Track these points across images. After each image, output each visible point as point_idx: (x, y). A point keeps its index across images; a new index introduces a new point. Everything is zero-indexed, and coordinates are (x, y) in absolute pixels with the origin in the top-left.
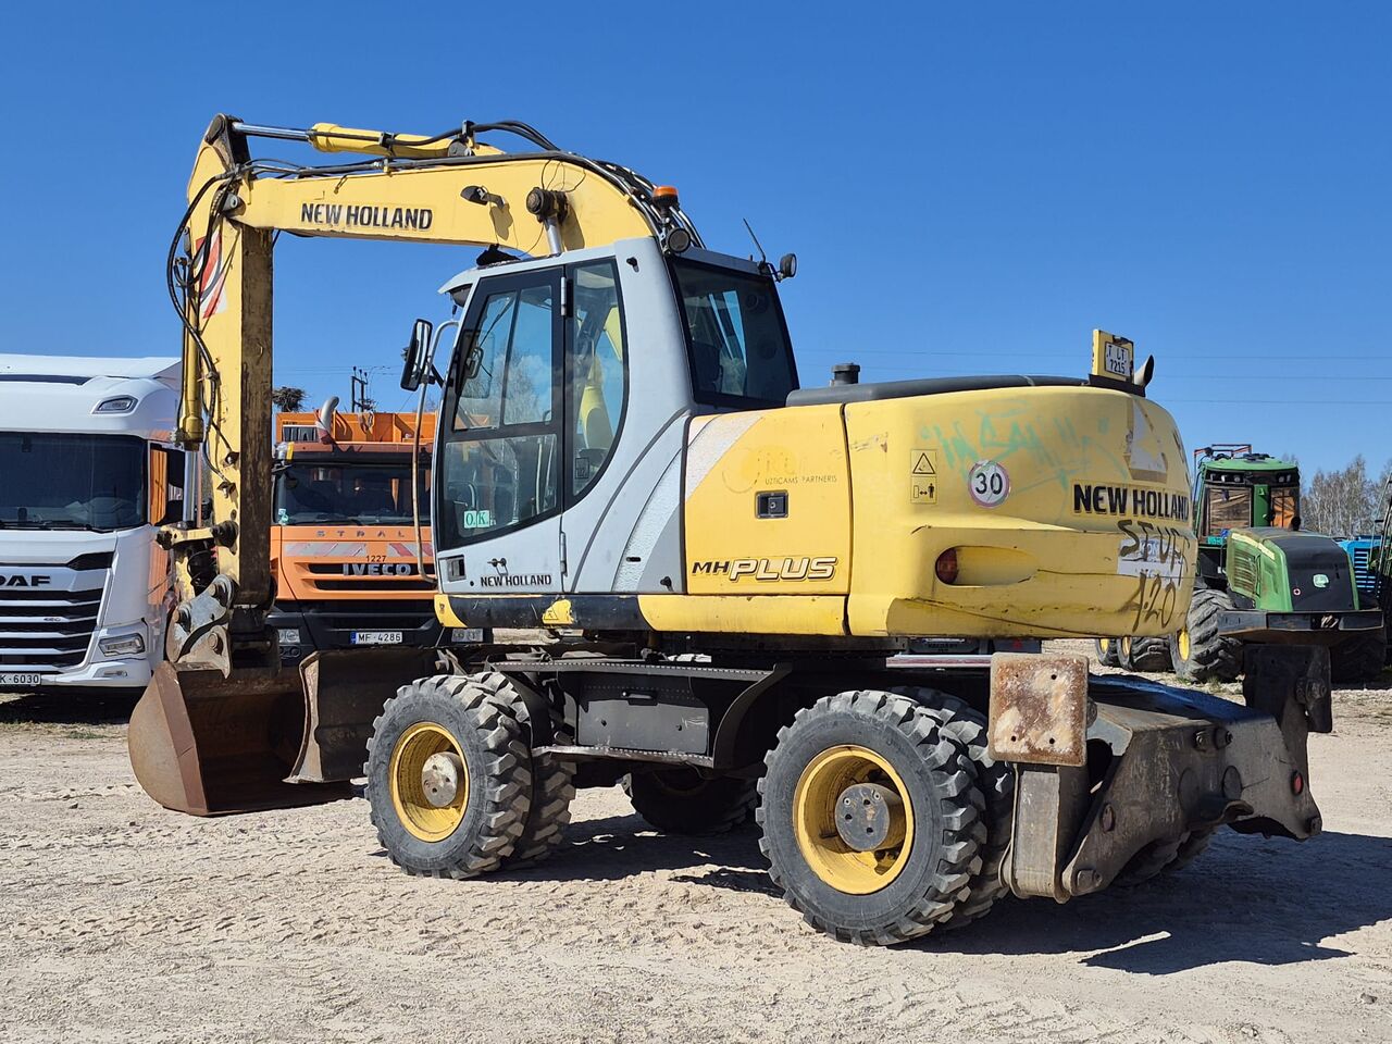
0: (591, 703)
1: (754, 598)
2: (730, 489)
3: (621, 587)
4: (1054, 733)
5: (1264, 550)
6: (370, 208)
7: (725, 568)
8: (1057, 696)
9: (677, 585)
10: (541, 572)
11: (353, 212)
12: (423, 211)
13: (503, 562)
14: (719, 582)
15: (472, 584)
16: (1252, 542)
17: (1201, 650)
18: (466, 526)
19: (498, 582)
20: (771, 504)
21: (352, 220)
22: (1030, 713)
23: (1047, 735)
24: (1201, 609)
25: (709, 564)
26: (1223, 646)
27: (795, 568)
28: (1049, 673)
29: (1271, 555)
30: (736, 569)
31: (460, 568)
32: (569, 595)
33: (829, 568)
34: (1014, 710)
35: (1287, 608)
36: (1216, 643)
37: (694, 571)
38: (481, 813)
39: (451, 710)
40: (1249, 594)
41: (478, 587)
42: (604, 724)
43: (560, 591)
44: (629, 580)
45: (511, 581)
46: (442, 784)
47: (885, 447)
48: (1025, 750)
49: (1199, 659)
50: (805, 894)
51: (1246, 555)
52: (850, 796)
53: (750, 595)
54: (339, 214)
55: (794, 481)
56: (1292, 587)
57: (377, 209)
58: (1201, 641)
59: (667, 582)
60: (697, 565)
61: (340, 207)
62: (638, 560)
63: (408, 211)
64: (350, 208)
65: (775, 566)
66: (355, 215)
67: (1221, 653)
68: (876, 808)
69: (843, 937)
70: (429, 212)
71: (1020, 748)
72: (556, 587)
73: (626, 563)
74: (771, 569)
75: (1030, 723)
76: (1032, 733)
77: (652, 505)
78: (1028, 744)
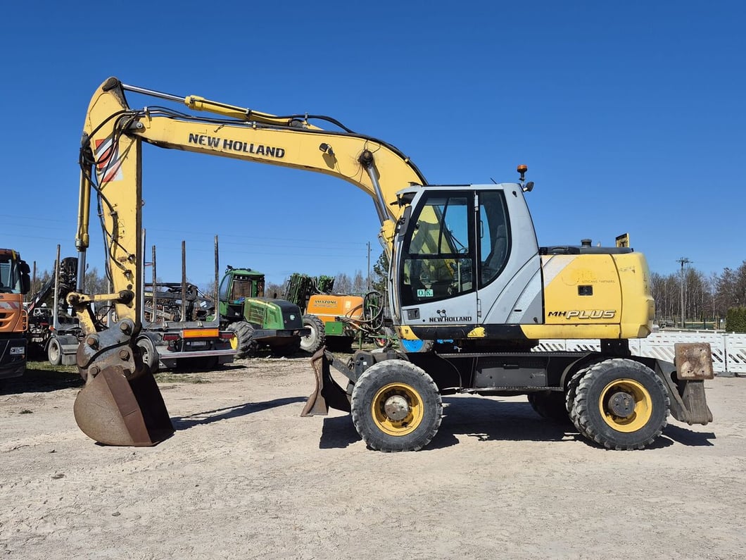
0: (483, 370)
1: (578, 326)
2: (567, 284)
3: (511, 321)
4: (704, 369)
5: (269, 306)
6: (241, 143)
7: (564, 314)
8: (703, 357)
9: (540, 320)
10: (466, 315)
11: (228, 142)
12: (278, 149)
13: (444, 312)
14: (562, 319)
15: (424, 321)
16: (262, 303)
17: (244, 346)
18: (418, 296)
19: (440, 320)
20: (585, 290)
21: (228, 147)
22: (694, 363)
23: (701, 370)
24: (243, 330)
25: (556, 313)
26: (252, 344)
27: (597, 314)
28: (699, 349)
29: (274, 308)
30: (569, 314)
31: (415, 314)
32: (482, 325)
33: (612, 314)
34: (688, 362)
35: (282, 328)
36: (249, 343)
37: (549, 315)
38: (434, 420)
39: (414, 376)
40: (259, 323)
41: (427, 322)
42: (491, 378)
43: (476, 323)
44: (515, 319)
45: (449, 320)
46: (399, 410)
47: (634, 271)
48: (693, 375)
49: (243, 349)
50: (608, 435)
51: (255, 307)
52: (617, 397)
53: (577, 325)
54: (218, 143)
55: (594, 282)
56: (284, 320)
57: (246, 144)
58: (244, 342)
59: (536, 320)
60: (550, 313)
61: (219, 139)
62: (520, 311)
63: (268, 148)
64: (226, 141)
65: (588, 313)
66: (231, 144)
67: (251, 346)
68: (629, 401)
69: (624, 449)
70: (283, 150)
71: (692, 375)
72: (474, 322)
73: (514, 312)
74: (586, 314)
75: (694, 366)
76: (695, 370)
77: (527, 289)
78: (694, 373)
